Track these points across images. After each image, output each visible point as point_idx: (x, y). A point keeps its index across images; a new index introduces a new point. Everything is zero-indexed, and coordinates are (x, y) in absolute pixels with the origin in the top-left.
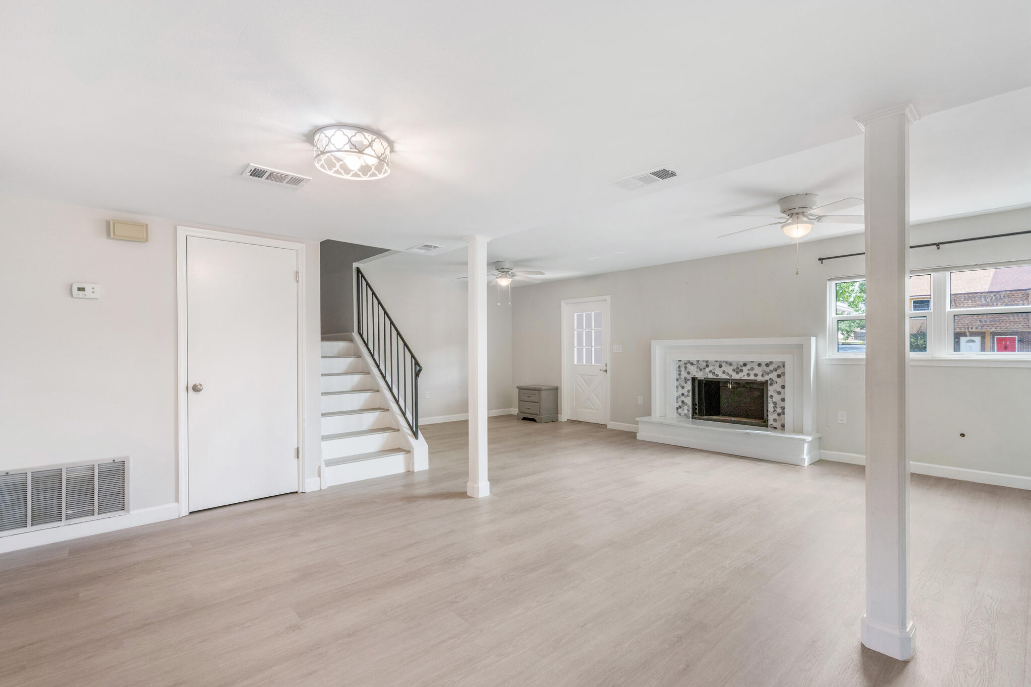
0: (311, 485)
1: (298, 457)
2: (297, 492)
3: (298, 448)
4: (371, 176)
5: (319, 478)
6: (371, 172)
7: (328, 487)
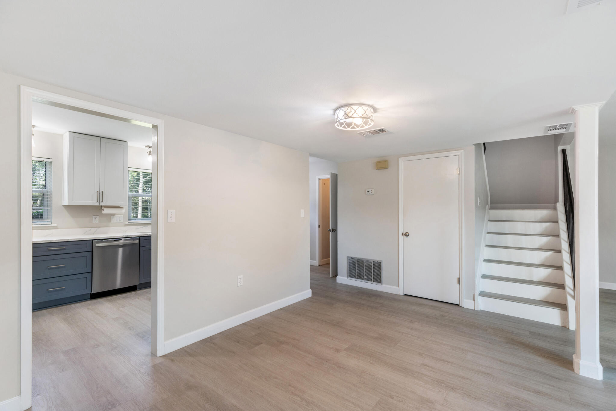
0: (467, 304)
1: (459, 284)
2: (459, 305)
3: (459, 278)
4: (352, 128)
5: (473, 302)
6: (352, 126)
7: (481, 310)
